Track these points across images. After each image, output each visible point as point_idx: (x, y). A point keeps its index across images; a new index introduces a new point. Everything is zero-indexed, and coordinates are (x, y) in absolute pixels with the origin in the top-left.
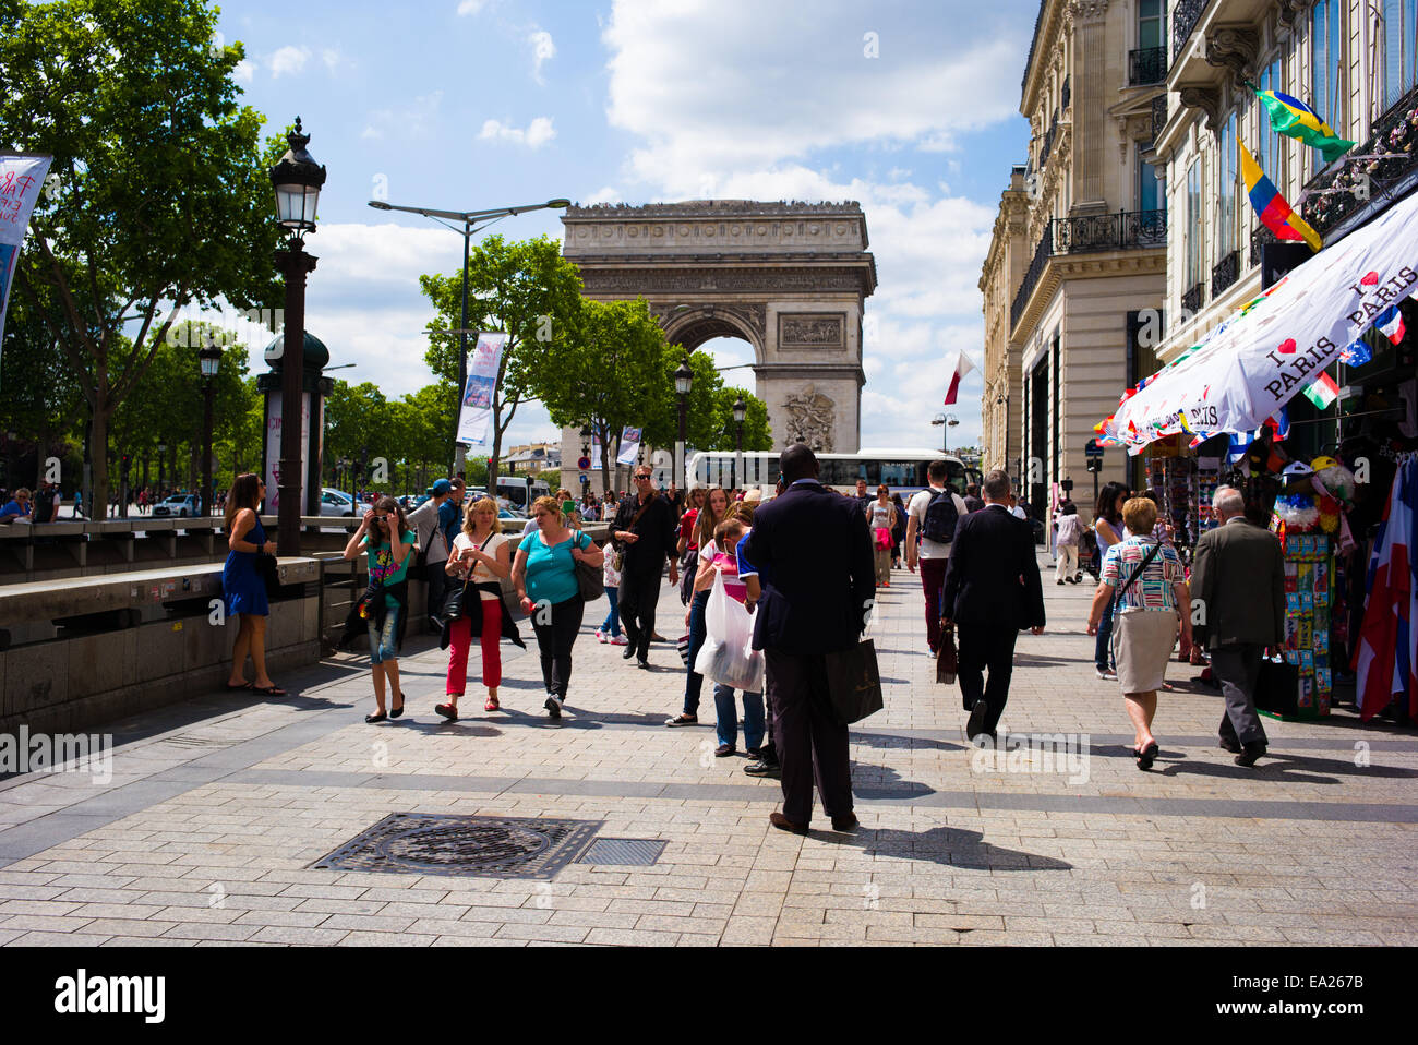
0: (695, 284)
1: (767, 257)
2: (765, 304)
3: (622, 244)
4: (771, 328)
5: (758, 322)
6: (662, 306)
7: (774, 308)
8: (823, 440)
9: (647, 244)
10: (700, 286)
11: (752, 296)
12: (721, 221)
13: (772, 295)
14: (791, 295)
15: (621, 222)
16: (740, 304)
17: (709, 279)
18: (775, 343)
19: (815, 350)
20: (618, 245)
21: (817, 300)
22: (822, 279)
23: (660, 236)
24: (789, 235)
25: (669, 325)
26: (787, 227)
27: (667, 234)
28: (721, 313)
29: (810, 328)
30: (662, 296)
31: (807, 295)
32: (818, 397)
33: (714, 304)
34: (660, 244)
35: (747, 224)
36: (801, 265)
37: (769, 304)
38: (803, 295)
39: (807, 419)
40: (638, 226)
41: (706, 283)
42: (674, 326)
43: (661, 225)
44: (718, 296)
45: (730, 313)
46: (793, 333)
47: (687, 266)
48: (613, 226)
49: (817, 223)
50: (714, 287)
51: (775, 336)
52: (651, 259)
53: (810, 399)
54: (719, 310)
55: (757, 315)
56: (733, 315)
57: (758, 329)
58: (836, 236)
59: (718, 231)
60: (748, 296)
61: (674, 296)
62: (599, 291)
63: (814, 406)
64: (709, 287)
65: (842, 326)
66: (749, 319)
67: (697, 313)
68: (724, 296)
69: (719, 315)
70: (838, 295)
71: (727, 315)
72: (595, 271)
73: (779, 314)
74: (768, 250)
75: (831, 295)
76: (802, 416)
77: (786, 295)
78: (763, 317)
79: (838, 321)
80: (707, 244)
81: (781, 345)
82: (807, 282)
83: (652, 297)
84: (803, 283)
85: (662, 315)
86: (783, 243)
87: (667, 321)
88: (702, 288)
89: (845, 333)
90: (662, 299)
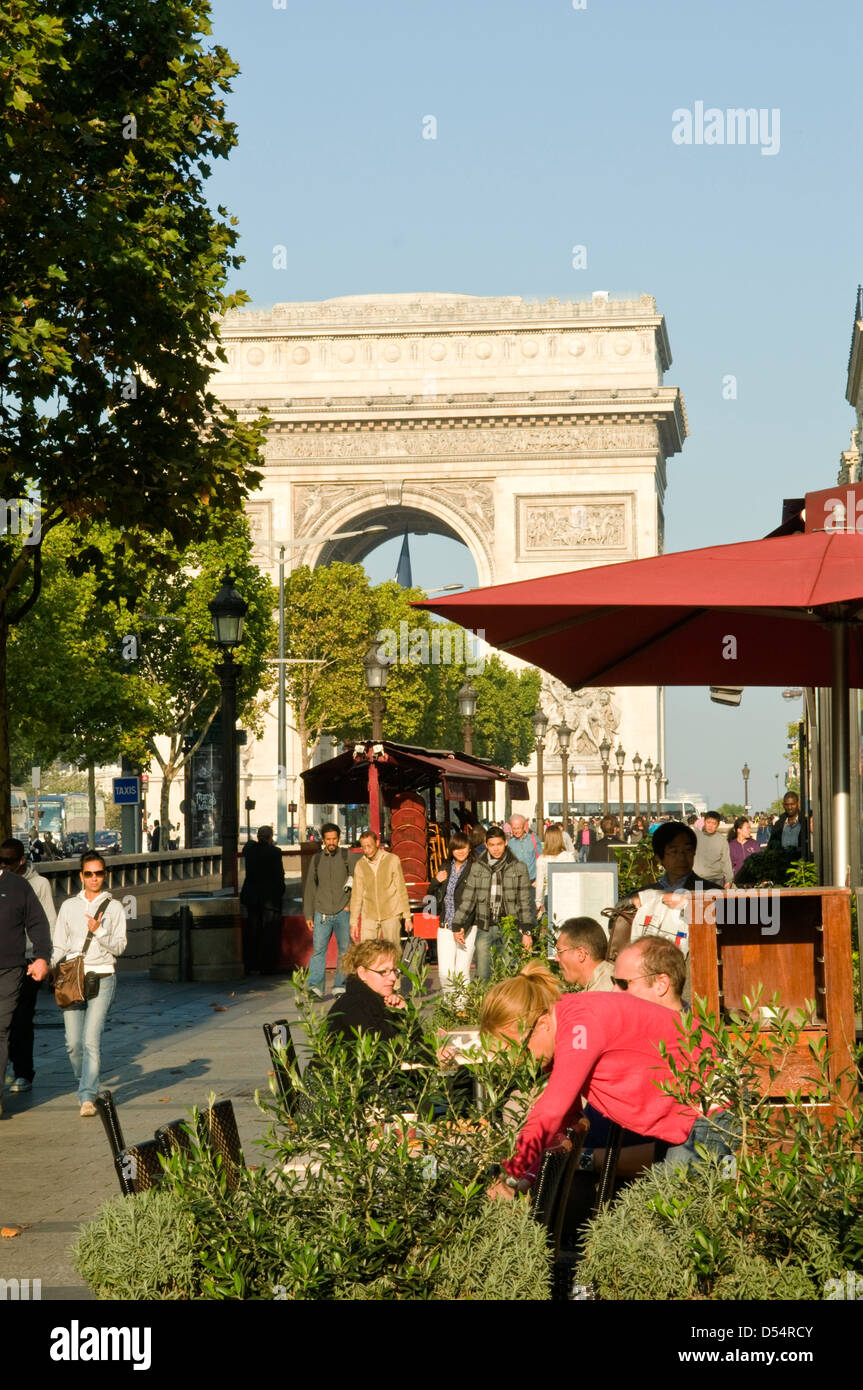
0: (367, 448)
1: (493, 398)
2: (491, 479)
4: (505, 521)
5: (481, 514)
6: (311, 487)
7: (509, 485)
9: (282, 378)
10: (376, 449)
11: (469, 465)
12: (412, 334)
13: (505, 465)
14: (539, 463)
16: (449, 480)
17: (392, 438)
18: (511, 547)
19: (584, 557)
21: (584, 471)
22: (591, 435)
23: (304, 362)
24: (532, 355)
25: (324, 521)
26: (530, 342)
27: (314, 358)
28: (415, 498)
29: (573, 520)
30: (310, 470)
31: (567, 463)
33: (403, 482)
34: (305, 378)
35: (455, 338)
36: (556, 409)
37: (500, 480)
38: (559, 463)
40: (265, 346)
41: (387, 446)
43: (304, 343)
44: (410, 467)
45: (431, 497)
46: (542, 529)
47: (353, 415)
49: (578, 335)
50: (402, 452)
51: (511, 535)
54: (412, 492)
55: (474, 499)
56: (438, 499)
57: (481, 523)
58: (615, 360)
59: (406, 353)
60: (462, 466)
61: (332, 469)
64: (393, 452)
65: (628, 516)
66: (464, 506)
67: (371, 498)
68: (420, 467)
69: (411, 501)
70: (620, 461)
71: (426, 500)
73: (519, 497)
74: (494, 386)
75: (609, 462)
77: (530, 464)
78: (488, 503)
79: (621, 507)
80: (388, 376)
81: (523, 552)
82: (567, 441)
83: (293, 470)
84: (559, 442)
85: (311, 502)
86: (521, 371)
87: (321, 512)
88: (382, 453)
89: (635, 527)
90: (310, 474)
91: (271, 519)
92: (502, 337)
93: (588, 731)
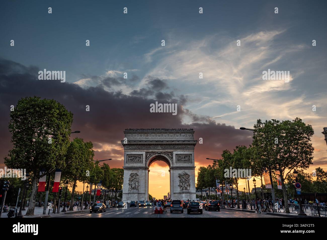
0: (156, 147)
1: (173, 141)
2: (172, 152)
3: (138, 138)
4: (174, 158)
5: (171, 156)
6: (148, 152)
7: (175, 153)
8: (188, 185)
9: (144, 138)
10: (157, 148)
11: (170, 150)
12: (162, 133)
13: (174, 150)
14: (179, 150)
15: (138, 133)
16: (167, 152)
17: (159, 146)
18: (175, 161)
19: (185, 163)
20: (137, 138)
21: (185, 151)
22: (186, 146)
23: (147, 136)
24: (178, 136)
25: (150, 157)
26: (177, 134)
27: (149, 136)
28: (162, 154)
29: (183, 158)
30: (148, 150)
31: (182, 150)
32: (187, 174)
33: (161, 152)
34: (148, 138)
35: (168, 134)
36: (181, 143)
37: (174, 152)
38: (181, 150)
39: (184, 180)
40: (142, 134)
41: (158, 147)
42: (151, 157)
43: (148, 134)
44: (162, 150)
45: (164, 154)
46: (179, 159)
47: (154, 143)
48: (136, 134)
49: (184, 134)
50: (161, 148)
51: (175, 160)
52: (146, 141)
53: (185, 175)
54: (162, 153)
55: (171, 155)
56: (165, 155)
57: (171, 158)
58: (188, 137)
59: (161, 135)
60: (169, 150)
61: (151, 150)
62: (133, 149)
63: (185, 176)
64: (159, 148)
65: (191, 157)
66: (169, 155)
67: (156, 154)
68: (163, 150)
69: (162, 155)
70: (189, 150)
71: (163, 155)
72: (132, 144)
73: (176, 154)
74: (173, 140)
75: (188, 150)
76: (183, 179)
77: (177, 150)
78: (172, 155)
79: (190, 156)
80: (158, 138)
81: (177, 162)
82: (182, 147)
83: (146, 150)
84: (181, 147)
85: (148, 155)
86: (176, 138)
87: (149, 156)
88: (158, 148)
89: (192, 159)
90: (148, 151)
91: (143, 157)
92: (174, 134)
93: (187, 187)
